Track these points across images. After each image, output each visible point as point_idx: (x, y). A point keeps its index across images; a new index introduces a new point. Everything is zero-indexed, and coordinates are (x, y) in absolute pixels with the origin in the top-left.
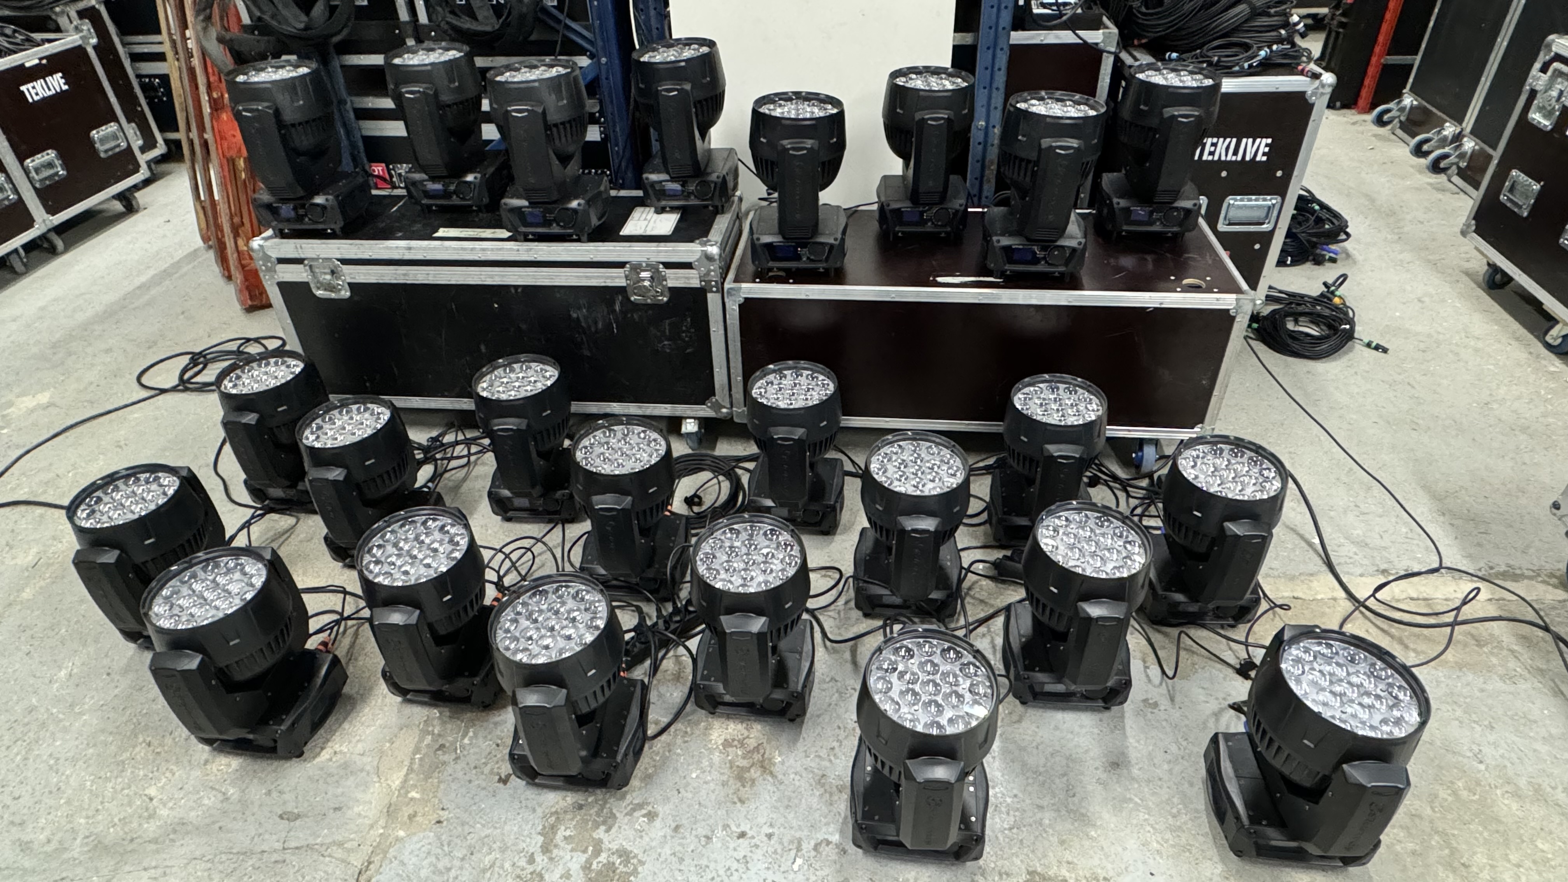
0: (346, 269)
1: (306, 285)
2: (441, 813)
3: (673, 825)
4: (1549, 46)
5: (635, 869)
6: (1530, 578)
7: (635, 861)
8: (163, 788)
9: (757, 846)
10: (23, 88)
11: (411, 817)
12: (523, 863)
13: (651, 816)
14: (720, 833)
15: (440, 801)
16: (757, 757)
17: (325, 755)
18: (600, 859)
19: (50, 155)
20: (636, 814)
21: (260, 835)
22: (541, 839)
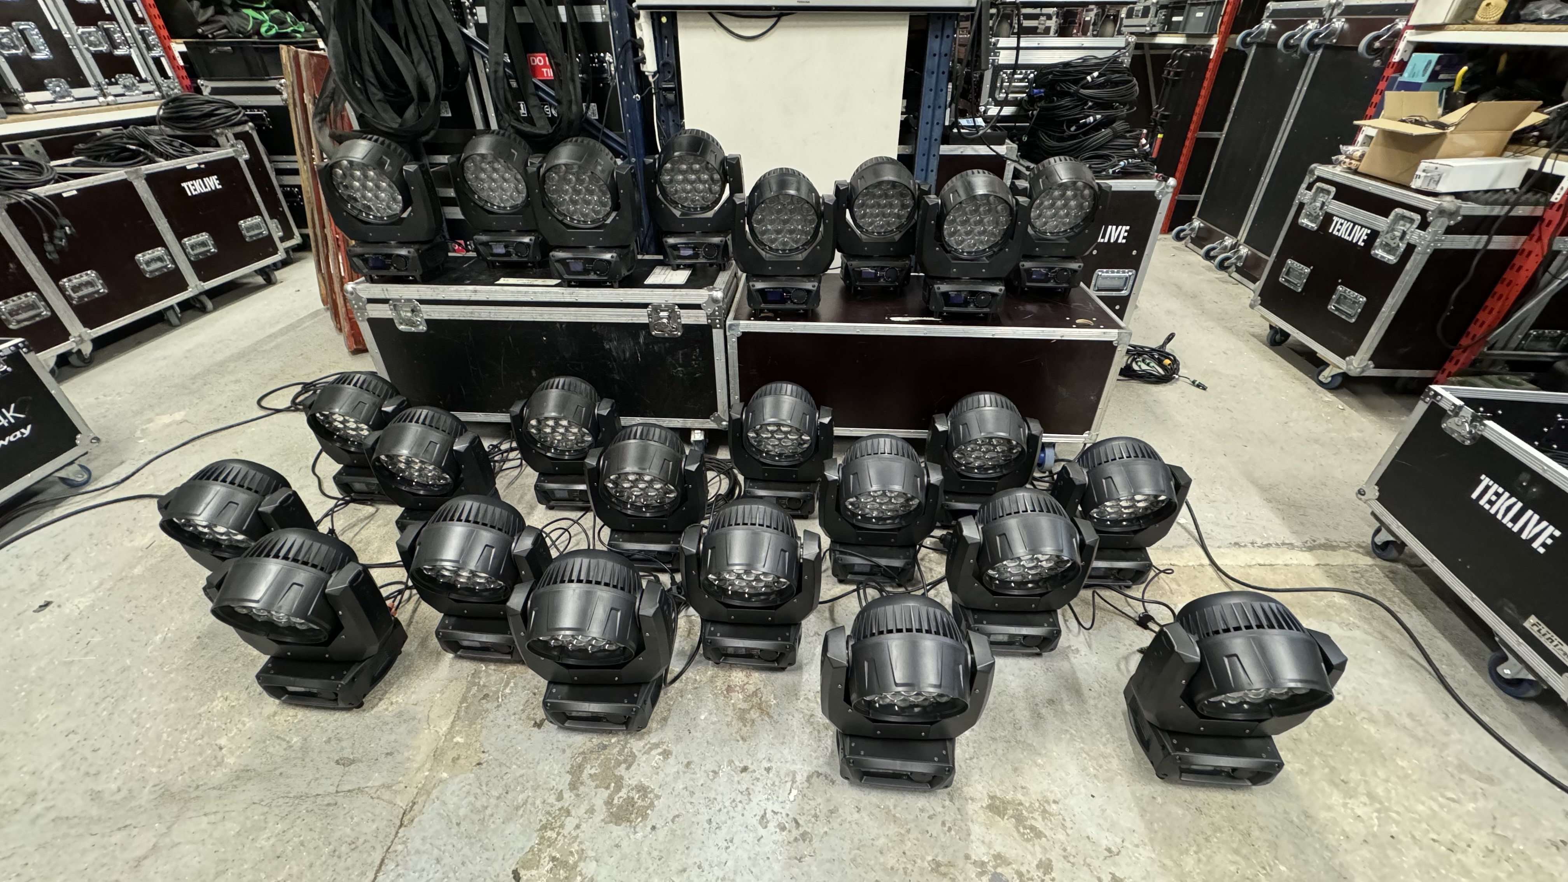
0: (423, 307)
1: (391, 321)
2: (482, 755)
3: (685, 762)
4: (1312, 172)
5: (652, 803)
6: (1344, 548)
7: (651, 796)
8: (233, 737)
9: (758, 779)
10: (184, 185)
11: (455, 760)
12: (552, 800)
13: (666, 754)
14: (726, 768)
15: (482, 745)
16: (755, 700)
17: (382, 705)
18: (621, 794)
19: (204, 236)
20: (654, 752)
21: (317, 779)
22: (569, 777)
